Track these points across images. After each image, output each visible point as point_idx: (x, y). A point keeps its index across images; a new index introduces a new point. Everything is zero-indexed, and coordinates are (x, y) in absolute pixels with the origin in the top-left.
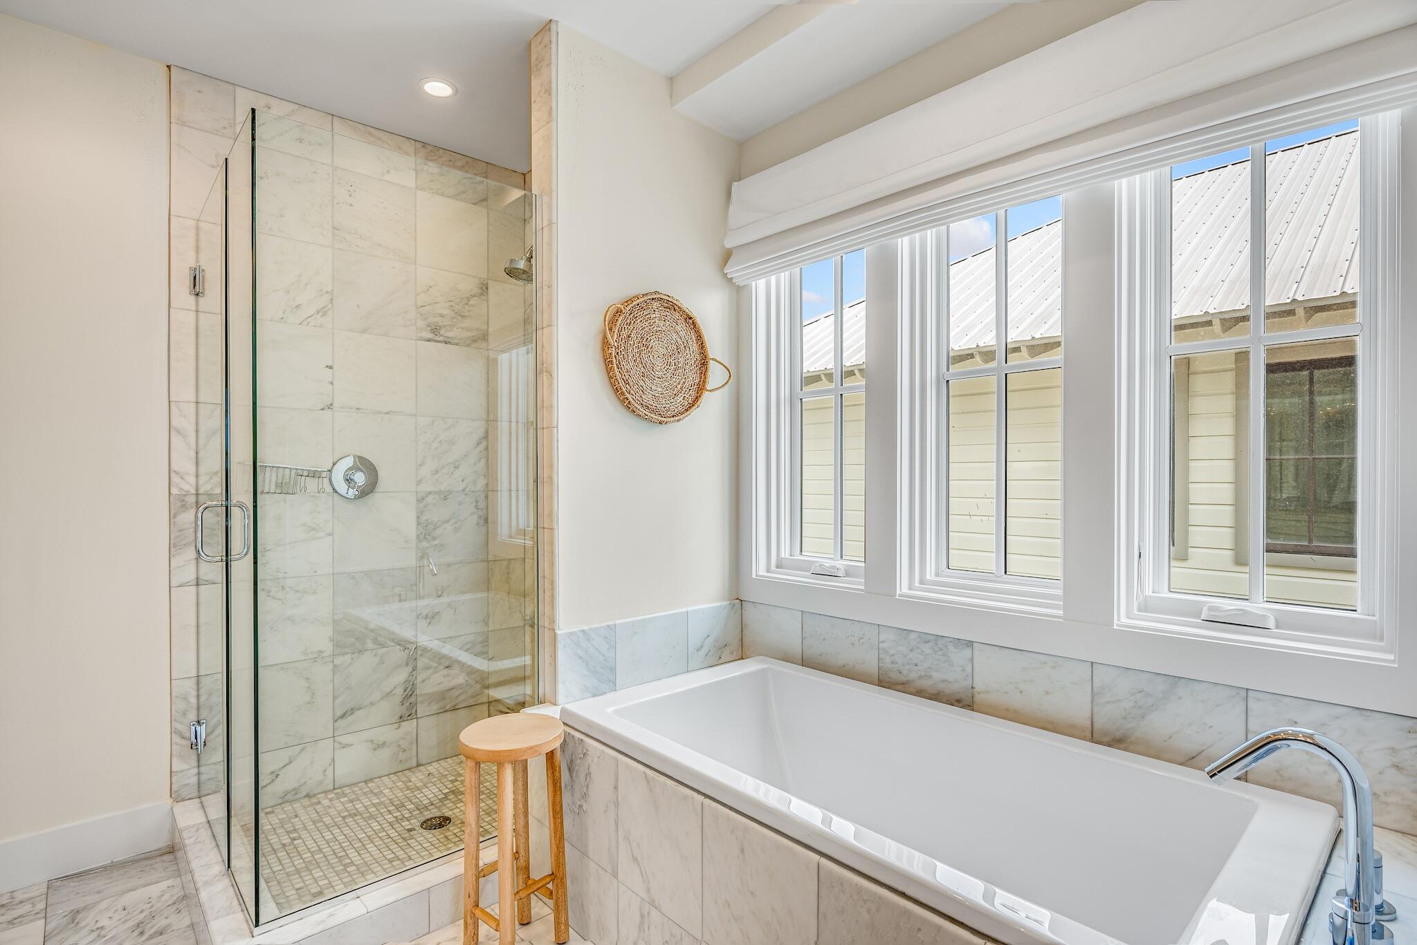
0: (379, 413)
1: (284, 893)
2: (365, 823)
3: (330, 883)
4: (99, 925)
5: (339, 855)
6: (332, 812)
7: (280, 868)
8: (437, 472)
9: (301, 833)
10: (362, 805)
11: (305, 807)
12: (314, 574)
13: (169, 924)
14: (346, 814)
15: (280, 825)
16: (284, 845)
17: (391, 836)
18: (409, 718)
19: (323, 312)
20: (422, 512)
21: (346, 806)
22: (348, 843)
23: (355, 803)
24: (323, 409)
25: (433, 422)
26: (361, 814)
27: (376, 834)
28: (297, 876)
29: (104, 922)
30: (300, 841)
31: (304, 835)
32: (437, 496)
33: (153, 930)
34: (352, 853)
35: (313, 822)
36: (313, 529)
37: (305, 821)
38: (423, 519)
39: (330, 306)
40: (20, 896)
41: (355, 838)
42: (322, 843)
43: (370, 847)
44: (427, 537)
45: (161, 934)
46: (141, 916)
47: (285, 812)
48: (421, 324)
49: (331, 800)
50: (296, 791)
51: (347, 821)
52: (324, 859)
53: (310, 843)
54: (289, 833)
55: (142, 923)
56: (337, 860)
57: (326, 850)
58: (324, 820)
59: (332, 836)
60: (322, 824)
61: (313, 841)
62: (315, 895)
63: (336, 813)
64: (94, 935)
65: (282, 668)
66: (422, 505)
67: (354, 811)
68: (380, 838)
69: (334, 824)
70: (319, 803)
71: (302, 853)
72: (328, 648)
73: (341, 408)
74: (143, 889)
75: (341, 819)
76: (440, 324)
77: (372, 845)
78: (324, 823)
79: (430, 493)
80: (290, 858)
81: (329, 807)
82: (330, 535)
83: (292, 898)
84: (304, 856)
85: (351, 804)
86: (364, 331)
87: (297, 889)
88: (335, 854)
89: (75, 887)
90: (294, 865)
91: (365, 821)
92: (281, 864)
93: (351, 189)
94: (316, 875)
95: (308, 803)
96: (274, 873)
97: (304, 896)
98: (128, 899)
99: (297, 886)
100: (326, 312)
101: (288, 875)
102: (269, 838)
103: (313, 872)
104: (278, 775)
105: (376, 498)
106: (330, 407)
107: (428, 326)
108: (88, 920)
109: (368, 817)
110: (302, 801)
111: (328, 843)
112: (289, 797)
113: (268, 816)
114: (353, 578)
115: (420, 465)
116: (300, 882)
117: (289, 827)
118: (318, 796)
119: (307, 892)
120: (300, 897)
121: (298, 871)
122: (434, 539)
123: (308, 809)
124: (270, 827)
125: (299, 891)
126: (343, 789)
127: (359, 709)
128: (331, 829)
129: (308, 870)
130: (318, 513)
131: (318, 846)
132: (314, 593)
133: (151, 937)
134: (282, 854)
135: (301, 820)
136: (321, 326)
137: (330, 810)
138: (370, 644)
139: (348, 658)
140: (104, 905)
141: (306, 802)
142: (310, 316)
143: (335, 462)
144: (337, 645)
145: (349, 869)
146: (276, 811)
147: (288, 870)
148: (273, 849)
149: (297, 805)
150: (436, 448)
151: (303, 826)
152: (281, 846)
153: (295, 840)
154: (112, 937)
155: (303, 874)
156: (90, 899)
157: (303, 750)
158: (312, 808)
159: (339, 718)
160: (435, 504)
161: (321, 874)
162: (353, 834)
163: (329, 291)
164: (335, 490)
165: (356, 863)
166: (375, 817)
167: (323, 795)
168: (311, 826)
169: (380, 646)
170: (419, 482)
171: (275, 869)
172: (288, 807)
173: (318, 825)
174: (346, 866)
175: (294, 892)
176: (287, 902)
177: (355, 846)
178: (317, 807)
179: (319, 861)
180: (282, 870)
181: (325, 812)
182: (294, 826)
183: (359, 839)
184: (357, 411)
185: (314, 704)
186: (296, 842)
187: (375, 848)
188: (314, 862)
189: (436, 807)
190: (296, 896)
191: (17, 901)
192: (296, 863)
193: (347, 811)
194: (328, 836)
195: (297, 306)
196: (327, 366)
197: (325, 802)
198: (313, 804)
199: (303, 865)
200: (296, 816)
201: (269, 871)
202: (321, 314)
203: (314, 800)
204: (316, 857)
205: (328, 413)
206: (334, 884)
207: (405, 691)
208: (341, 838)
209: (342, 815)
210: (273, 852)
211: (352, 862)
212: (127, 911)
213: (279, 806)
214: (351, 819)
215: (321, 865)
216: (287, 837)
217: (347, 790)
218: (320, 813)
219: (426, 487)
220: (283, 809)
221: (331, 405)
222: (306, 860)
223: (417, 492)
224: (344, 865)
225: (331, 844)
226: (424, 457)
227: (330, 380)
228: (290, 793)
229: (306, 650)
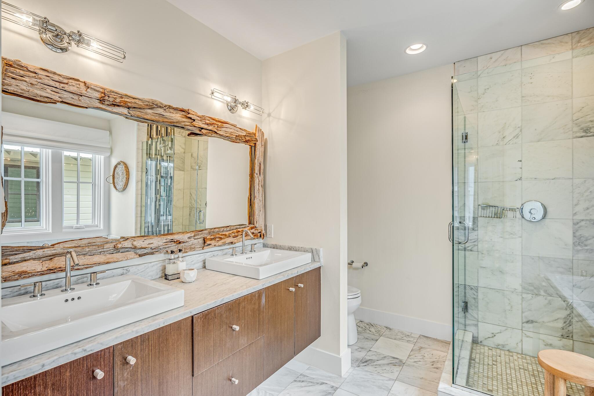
0: (548, 179)
1: (478, 381)
2: (529, 376)
3: (497, 390)
4: (424, 355)
5: (508, 382)
6: (516, 363)
7: (482, 372)
8: (588, 209)
9: (498, 364)
10: (531, 368)
11: (505, 354)
12: (512, 254)
13: (441, 367)
14: (522, 367)
15: (492, 356)
16: (488, 364)
17: (539, 389)
18: (568, 338)
19: (517, 137)
20: (577, 231)
21: (524, 364)
22: (515, 380)
23: (528, 365)
24: (516, 180)
25: (585, 181)
26: (529, 371)
27: (531, 384)
28: (487, 379)
29: (426, 355)
30: (496, 367)
31: (499, 365)
32: (588, 222)
33: (435, 366)
34: (515, 385)
35: (506, 362)
36: (512, 234)
37: (502, 360)
38: (578, 234)
39: (521, 133)
40: (413, 335)
41: (520, 379)
42: (504, 372)
43: (525, 388)
44: (580, 244)
45: (437, 369)
46: (435, 360)
47: (496, 352)
48: (576, 129)
49: (518, 358)
50: (503, 346)
51: (520, 370)
52: (501, 379)
53: (499, 370)
54: (493, 361)
55: (434, 362)
56: (506, 383)
57: (504, 377)
58: (511, 364)
59: (510, 373)
60: (509, 365)
61: (501, 370)
62: (489, 390)
63: (518, 364)
64: (422, 357)
65: (497, 291)
66: (577, 226)
67: (527, 368)
68: (532, 387)
69: (514, 368)
70: (512, 356)
71: (493, 371)
72: (520, 289)
73: (526, 179)
74: (439, 352)
75: (518, 368)
76: (591, 126)
77: (526, 387)
78: (510, 365)
79: (583, 220)
80: (488, 370)
81: (516, 360)
82: (520, 237)
83: (480, 385)
84: (493, 373)
85: (526, 365)
86: (539, 141)
87: (484, 384)
88: (507, 380)
89: (425, 340)
90: (488, 374)
91: (529, 375)
92: (483, 370)
93: (531, 75)
94: (494, 383)
95: (508, 354)
96: (479, 372)
97: (485, 388)
98: (435, 352)
99: (484, 382)
100: (518, 136)
101: (483, 376)
102: (485, 358)
103: (493, 381)
104: (495, 336)
105: (547, 221)
106: (520, 179)
107: (581, 129)
108: (423, 351)
109: (532, 375)
110: (505, 351)
111: (506, 374)
112: (499, 347)
113: (489, 350)
114: (533, 259)
115: (576, 205)
116: (486, 382)
117: (494, 359)
118: (514, 353)
119: (487, 387)
120: (483, 387)
121: (488, 377)
122: (586, 246)
123: (506, 356)
124: (487, 355)
125: (484, 385)
126: (527, 356)
127: (536, 322)
128: (511, 369)
129: (492, 379)
130: (514, 227)
131: (502, 373)
132: (512, 262)
133: (434, 368)
134: (486, 367)
135: (501, 359)
136: (516, 143)
137: (515, 362)
138: (542, 293)
139: (530, 296)
140: (428, 350)
141: (507, 353)
142: (511, 140)
143: (523, 203)
144: (524, 288)
145: (509, 390)
146: (493, 350)
147: (484, 374)
148: (484, 364)
149: (503, 352)
150: (587, 196)
151: (500, 362)
152: (487, 364)
153: (494, 365)
154: (425, 361)
155: (489, 379)
156: (426, 346)
157: (506, 329)
158: (508, 357)
159: (525, 322)
160: (587, 226)
161: (496, 384)
162: (520, 377)
163: (519, 126)
164: (523, 217)
165: (514, 390)
166: (535, 376)
167: (516, 354)
168: (503, 363)
169: (548, 295)
170: (575, 214)
171: (480, 371)
172: (498, 351)
173: (507, 365)
174: (508, 388)
175: (482, 384)
176: (477, 385)
177: (518, 383)
178: (510, 357)
179: (498, 378)
180: (482, 373)
181: (513, 361)
182: (496, 360)
183: (521, 381)
184: (535, 179)
185: (512, 311)
186: (494, 366)
187: (527, 389)
188: (496, 378)
189: (573, 391)
190: (481, 386)
191: (411, 336)
192: (489, 374)
193: (523, 366)
194: (508, 371)
195: (504, 137)
196: (519, 161)
197: (515, 358)
198: (509, 355)
199: (491, 376)
200: (500, 356)
201: (478, 370)
202: (515, 138)
203: (511, 354)
204: (498, 376)
205: (519, 182)
206: (499, 391)
207: (565, 323)
208: (513, 375)
209: (520, 367)
210: (483, 364)
211: (512, 388)
212: (433, 356)
213: (495, 349)
214: (523, 371)
215: (498, 380)
216: (492, 362)
217: (528, 358)
218: (510, 361)
219: (578, 217)
220: (496, 351)
221: (521, 178)
222: (493, 375)
223: (573, 219)
224: (508, 387)
225: (507, 375)
226: (579, 201)
227: (521, 167)
228: (500, 345)
229: (508, 286)
